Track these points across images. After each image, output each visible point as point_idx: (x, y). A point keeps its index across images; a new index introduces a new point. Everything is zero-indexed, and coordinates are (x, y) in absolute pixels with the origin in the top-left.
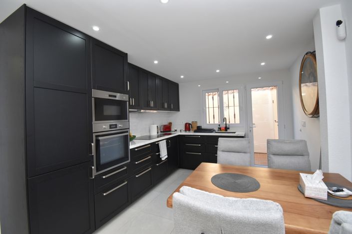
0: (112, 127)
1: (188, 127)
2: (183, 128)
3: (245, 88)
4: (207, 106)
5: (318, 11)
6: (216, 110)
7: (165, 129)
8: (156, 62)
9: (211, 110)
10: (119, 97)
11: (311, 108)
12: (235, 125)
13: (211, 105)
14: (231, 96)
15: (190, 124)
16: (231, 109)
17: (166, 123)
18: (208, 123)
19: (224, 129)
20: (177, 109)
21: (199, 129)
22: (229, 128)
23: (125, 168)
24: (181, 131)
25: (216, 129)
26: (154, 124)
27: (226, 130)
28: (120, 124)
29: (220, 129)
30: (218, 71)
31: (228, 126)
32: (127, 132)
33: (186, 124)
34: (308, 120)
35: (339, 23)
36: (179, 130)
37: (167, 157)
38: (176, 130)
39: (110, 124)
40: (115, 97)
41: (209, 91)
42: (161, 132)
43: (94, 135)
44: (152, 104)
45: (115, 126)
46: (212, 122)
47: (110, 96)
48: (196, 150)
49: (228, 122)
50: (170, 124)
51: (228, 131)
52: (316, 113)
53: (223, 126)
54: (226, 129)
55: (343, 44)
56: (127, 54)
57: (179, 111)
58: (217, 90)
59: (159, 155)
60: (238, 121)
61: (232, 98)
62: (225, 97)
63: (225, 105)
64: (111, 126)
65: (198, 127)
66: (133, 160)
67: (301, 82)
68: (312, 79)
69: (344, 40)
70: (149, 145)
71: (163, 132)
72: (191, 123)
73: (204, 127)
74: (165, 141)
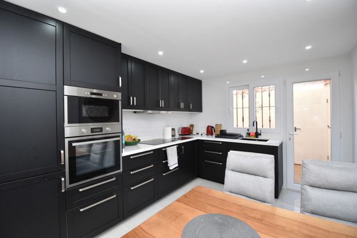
0: (95, 130)
1: (210, 130)
2: (205, 132)
3: (285, 82)
4: (235, 106)
6: (246, 111)
7: (184, 132)
8: (161, 53)
9: (240, 111)
10: (106, 95)
12: (269, 131)
13: (240, 105)
14: (266, 94)
15: (212, 127)
17: (187, 125)
18: (235, 126)
19: (254, 135)
21: (223, 134)
22: (260, 134)
23: (114, 179)
24: (202, 135)
25: (244, 135)
26: (168, 127)
27: (257, 137)
28: (108, 128)
29: (249, 134)
30: (245, 62)
31: (259, 131)
32: (119, 136)
33: (208, 127)
36: (200, 134)
37: (177, 165)
38: (197, 134)
39: (92, 127)
40: (101, 95)
41: (238, 87)
42: (180, 135)
43: (67, 141)
44: (162, 103)
45: (99, 130)
46: (240, 126)
47: (92, 94)
49: (259, 127)
50: (192, 126)
51: (260, 138)
53: (253, 131)
54: (257, 134)
56: (120, 44)
57: (202, 112)
58: (247, 86)
60: (273, 126)
61: (266, 96)
62: (258, 95)
63: (258, 104)
64: (92, 130)
65: (221, 131)
66: (127, 169)
70: (152, 152)
71: (182, 135)
73: (228, 131)
74: (176, 146)
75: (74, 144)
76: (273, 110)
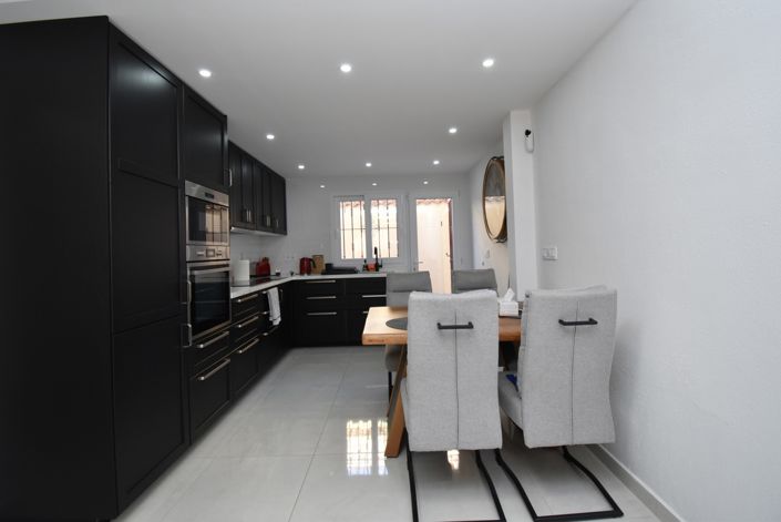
0: (210, 253)
1: (307, 265)
2: (297, 270)
3: (407, 196)
4: (342, 227)
5: (509, 114)
6: (358, 234)
7: (260, 271)
9: (349, 233)
10: (217, 198)
11: (496, 229)
12: (390, 260)
13: (348, 225)
15: (310, 260)
16: (384, 232)
18: (343, 258)
19: (373, 267)
20: (282, 229)
21: (330, 269)
22: (381, 266)
24: (291, 274)
25: (360, 268)
27: (377, 270)
29: (366, 267)
30: (369, 165)
31: (379, 262)
32: (228, 265)
33: (302, 260)
34: (493, 246)
35: (528, 133)
36: (286, 272)
37: (281, 319)
38: (278, 274)
39: (207, 248)
40: (213, 197)
41: (351, 198)
43: (189, 265)
44: (249, 215)
45: (213, 253)
46: (349, 256)
47: (207, 195)
48: (328, 306)
49: (379, 256)
50: (266, 260)
51: (380, 270)
52: (503, 236)
53: (371, 263)
54: (377, 266)
55: (530, 156)
57: (286, 234)
58: (360, 198)
59: (268, 315)
60: (394, 254)
61: (385, 214)
62: (374, 210)
63: (374, 225)
65: (327, 265)
67: (485, 195)
68: (498, 192)
69: (532, 152)
72: (310, 257)
73: (337, 265)
74: (276, 289)
75: (196, 272)
76: (394, 233)
